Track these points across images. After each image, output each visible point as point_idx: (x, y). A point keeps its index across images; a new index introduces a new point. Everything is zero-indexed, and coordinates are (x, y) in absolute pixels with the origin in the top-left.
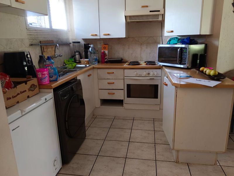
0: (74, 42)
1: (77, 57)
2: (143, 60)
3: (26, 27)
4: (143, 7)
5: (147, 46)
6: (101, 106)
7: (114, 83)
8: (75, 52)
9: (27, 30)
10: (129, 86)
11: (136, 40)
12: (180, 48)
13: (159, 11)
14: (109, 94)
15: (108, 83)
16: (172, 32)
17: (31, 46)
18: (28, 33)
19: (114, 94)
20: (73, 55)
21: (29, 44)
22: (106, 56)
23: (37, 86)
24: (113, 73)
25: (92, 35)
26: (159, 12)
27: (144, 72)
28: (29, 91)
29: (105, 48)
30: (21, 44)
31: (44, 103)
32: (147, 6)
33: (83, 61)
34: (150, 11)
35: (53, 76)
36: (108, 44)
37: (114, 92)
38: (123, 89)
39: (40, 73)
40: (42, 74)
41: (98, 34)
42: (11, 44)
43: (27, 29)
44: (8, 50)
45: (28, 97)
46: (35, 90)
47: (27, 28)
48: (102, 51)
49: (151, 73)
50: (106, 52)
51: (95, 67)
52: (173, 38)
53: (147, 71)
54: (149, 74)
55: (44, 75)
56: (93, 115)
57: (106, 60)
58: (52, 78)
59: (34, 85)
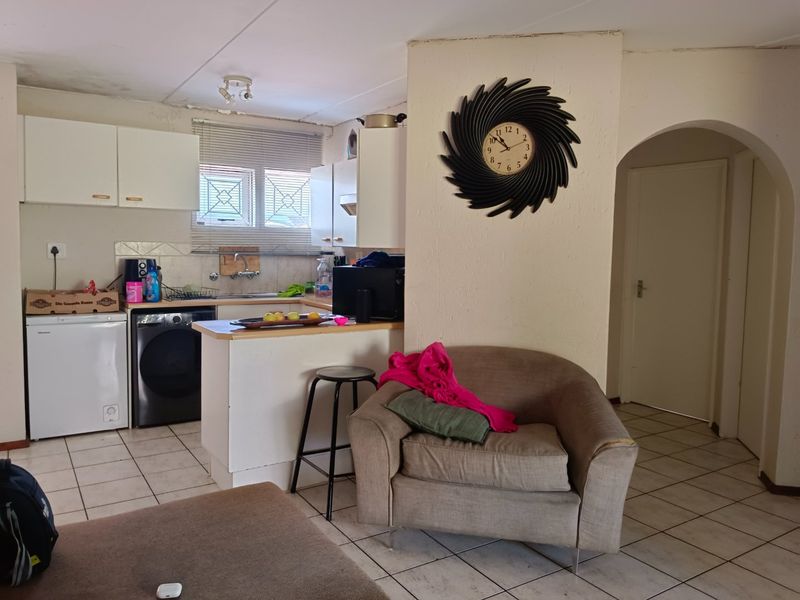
3: (191, 226)
9: (193, 230)
17: (192, 254)
43: (191, 228)
45: (95, 311)
47: (193, 227)
59: (109, 299)
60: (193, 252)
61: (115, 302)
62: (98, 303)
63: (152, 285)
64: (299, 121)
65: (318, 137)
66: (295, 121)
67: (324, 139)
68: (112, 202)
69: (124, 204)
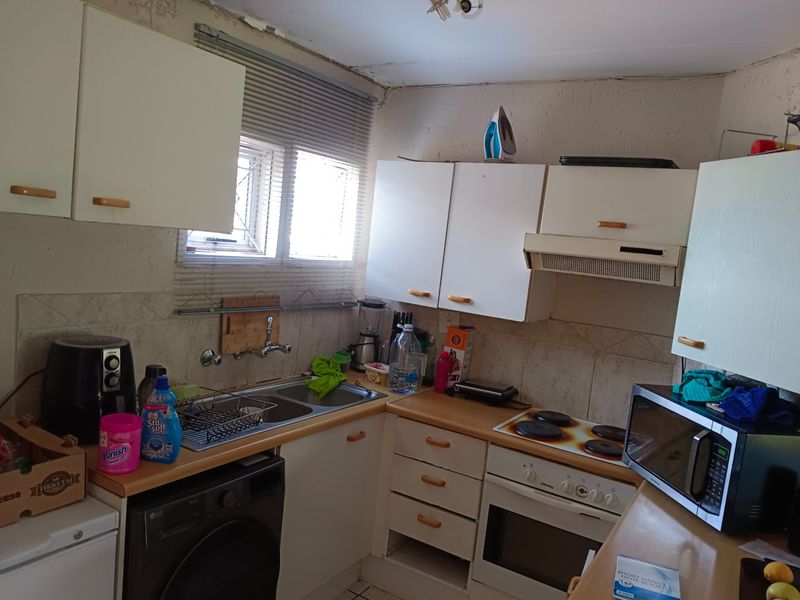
0: (364, 304)
1: (366, 350)
2: (598, 415)
3: (177, 256)
4: (604, 224)
5: (619, 366)
6: (387, 556)
7: (443, 484)
8: (361, 334)
9: (179, 266)
10: (497, 515)
11: (579, 335)
12: (704, 433)
13: (659, 253)
14: (421, 519)
15: (425, 480)
16: (700, 345)
17: (176, 316)
18: (178, 276)
19: (439, 526)
20: (354, 344)
21: (172, 308)
22: (458, 368)
23: (82, 479)
24: (447, 445)
25: (415, 294)
26: (659, 257)
27: (563, 479)
28: (33, 495)
29: (456, 341)
30: (141, 308)
31: (68, 547)
32: (623, 226)
33: (373, 371)
34: (623, 249)
35: (160, 447)
36: (476, 327)
37: (439, 520)
38: (474, 520)
39: (105, 433)
40: (111, 440)
41: (434, 293)
42: (100, 309)
43: (176, 261)
44: (83, 327)
45: (27, 514)
46: (65, 491)
47: (179, 259)
48: (447, 349)
49: (593, 492)
50: (460, 355)
51: (392, 408)
52: (702, 372)
53: (578, 477)
54: (582, 491)
55: (116, 442)
56: (359, 580)
57: (451, 383)
58: (156, 449)
59: (63, 475)
60: (179, 312)
61: (76, 479)
62: (35, 491)
63: (168, 422)
64: (349, 69)
65: (369, 100)
66: (342, 66)
67: (376, 107)
68: (59, 208)
69: (86, 213)
